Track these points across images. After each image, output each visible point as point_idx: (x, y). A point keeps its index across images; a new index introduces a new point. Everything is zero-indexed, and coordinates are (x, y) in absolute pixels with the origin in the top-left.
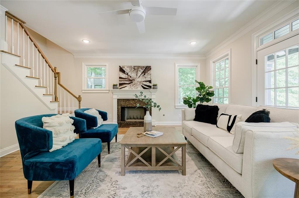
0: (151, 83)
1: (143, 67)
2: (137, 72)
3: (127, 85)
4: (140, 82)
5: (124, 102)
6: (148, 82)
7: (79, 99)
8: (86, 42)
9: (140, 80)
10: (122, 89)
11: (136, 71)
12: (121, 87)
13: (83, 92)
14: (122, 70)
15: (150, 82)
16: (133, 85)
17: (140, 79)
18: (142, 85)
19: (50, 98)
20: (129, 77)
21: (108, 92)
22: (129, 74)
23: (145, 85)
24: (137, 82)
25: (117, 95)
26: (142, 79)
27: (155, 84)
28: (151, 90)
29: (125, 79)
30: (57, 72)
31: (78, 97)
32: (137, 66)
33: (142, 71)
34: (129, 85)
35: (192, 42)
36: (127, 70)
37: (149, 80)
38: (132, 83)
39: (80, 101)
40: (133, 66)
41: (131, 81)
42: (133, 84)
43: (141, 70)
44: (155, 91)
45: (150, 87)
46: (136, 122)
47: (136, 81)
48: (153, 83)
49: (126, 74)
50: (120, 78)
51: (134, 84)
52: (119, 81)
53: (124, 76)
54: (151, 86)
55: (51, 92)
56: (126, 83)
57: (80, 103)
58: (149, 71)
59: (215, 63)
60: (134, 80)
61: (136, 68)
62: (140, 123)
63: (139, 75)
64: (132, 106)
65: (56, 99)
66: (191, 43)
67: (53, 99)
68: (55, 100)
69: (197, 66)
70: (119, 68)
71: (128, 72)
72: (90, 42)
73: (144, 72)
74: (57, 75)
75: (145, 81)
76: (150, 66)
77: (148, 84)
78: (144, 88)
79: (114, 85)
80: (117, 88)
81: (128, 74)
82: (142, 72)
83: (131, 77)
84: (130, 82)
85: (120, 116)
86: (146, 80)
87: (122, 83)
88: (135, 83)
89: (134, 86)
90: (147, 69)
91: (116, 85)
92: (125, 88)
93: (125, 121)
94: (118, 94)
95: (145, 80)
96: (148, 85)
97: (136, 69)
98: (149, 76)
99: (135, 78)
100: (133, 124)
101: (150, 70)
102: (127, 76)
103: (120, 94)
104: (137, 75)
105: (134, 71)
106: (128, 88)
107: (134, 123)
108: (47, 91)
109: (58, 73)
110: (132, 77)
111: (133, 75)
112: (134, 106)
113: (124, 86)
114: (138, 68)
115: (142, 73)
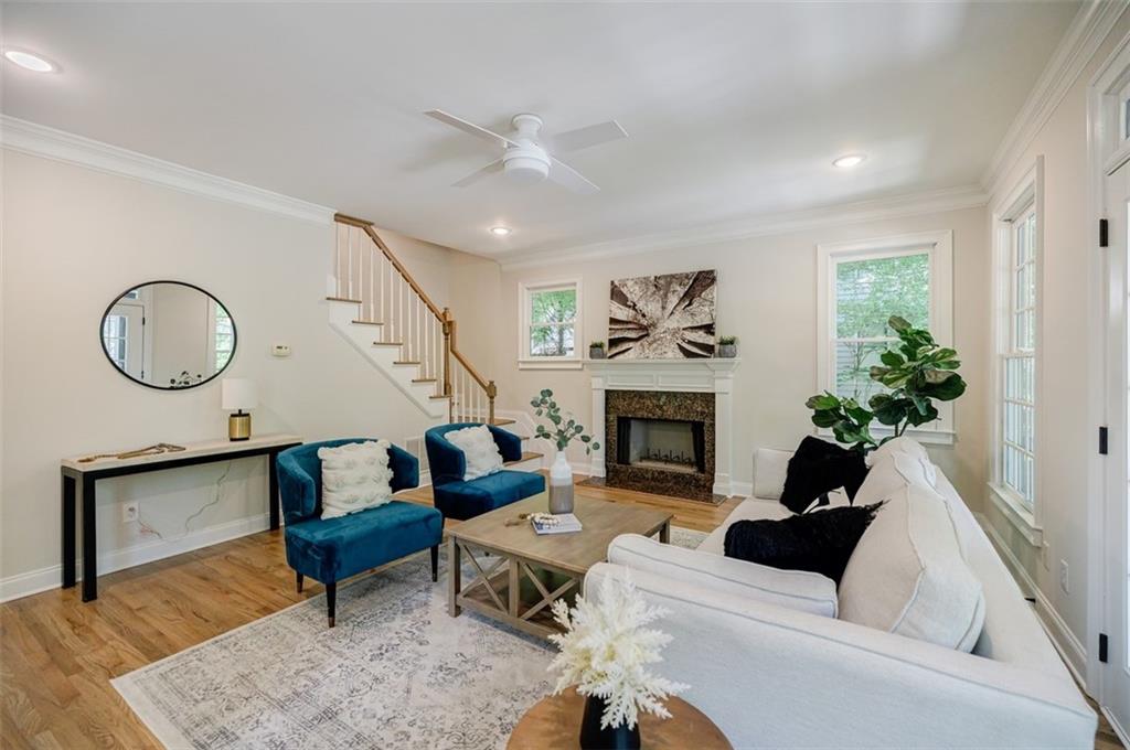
0: (713, 334)
1: (687, 276)
2: (666, 295)
3: (631, 344)
4: (675, 332)
5: (625, 400)
6: (701, 333)
7: (491, 390)
8: (501, 231)
9: (675, 325)
10: (617, 358)
11: (661, 292)
12: (615, 351)
13: (521, 366)
14: (617, 294)
15: (709, 329)
16: (650, 344)
17: (673, 321)
18: (680, 342)
19: (432, 389)
20: (640, 317)
21: (580, 366)
22: (640, 306)
23: (690, 342)
24: (664, 332)
25: (602, 377)
26: (679, 321)
27: (727, 337)
28: (712, 360)
29: (627, 323)
30: (448, 319)
31: (487, 384)
32: (665, 277)
33: (681, 291)
34: (639, 343)
35: (840, 159)
36: (633, 292)
37: (707, 321)
38: (647, 335)
39: (492, 398)
40: (653, 278)
41: (644, 330)
42: (650, 339)
43: (678, 288)
44: (727, 363)
45: (709, 349)
46: (663, 472)
47: (660, 329)
48: (723, 332)
49: (630, 307)
50: (613, 321)
51: (655, 341)
52: (608, 332)
53: (623, 313)
54: (713, 346)
55: (435, 371)
56: (629, 336)
57: (492, 403)
58: (708, 291)
59: (1018, 223)
60: (654, 325)
61: (662, 282)
62: (675, 477)
63: (670, 307)
64: (650, 415)
65: (447, 389)
66: (839, 164)
67: (439, 389)
68: (445, 393)
69: (935, 244)
70: (609, 288)
71: (635, 300)
72: (510, 230)
73: (689, 296)
74: (448, 327)
75: (692, 328)
76: (712, 272)
77: (701, 337)
78: (688, 354)
79: (594, 346)
80: (603, 356)
81: (635, 305)
82: (682, 295)
83: (644, 316)
84: (641, 334)
85: (615, 447)
86: (696, 325)
87: (617, 336)
88: (657, 337)
89: (655, 345)
90: (702, 281)
91: (600, 346)
92: (626, 354)
93: (629, 464)
94: (603, 373)
95: (690, 325)
96: (701, 341)
97: (661, 285)
98: (706, 309)
99: (658, 319)
100: (653, 479)
101: (709, 285)
102: (632, 312)
103: (612, 376)
104: (663, 308)
105: (654, 293)
106: (634, 353)
107: (656, 474)
108: (423, 371)
109: (450, 323)
110: (648, 315)
111: (651, 308)
112: (656, 417)
113: (624, 348)
114: (671, 283)
115: (682, 300)
